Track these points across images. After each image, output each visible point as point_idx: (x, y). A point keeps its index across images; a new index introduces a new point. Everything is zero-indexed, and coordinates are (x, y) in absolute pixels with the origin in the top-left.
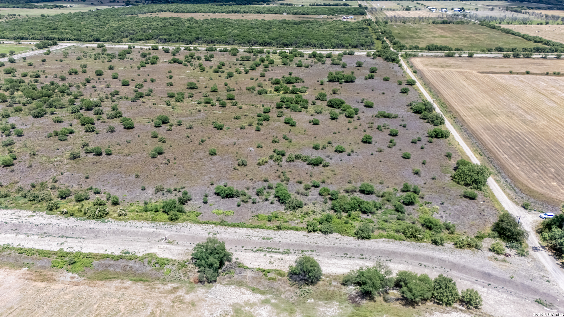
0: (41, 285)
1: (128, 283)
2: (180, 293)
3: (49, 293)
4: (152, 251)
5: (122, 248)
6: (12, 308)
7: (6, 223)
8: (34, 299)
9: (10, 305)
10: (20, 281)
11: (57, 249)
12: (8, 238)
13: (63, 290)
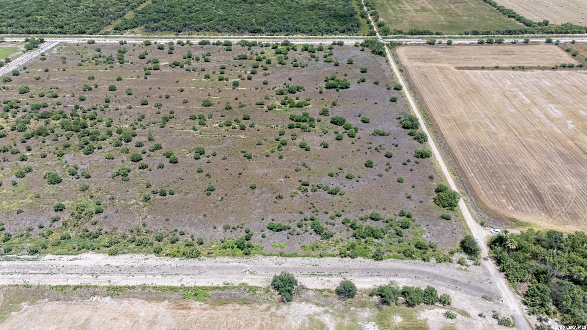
0: (183, 312)
1: (238, 306)
2: (273, 310)
3: (192, 317)
5: (222, 280)
7: (132, 266)
8: (184, 322)
9: (172, 328)
10: (168, 310)
11: (179, 285)
13: (199, 314)
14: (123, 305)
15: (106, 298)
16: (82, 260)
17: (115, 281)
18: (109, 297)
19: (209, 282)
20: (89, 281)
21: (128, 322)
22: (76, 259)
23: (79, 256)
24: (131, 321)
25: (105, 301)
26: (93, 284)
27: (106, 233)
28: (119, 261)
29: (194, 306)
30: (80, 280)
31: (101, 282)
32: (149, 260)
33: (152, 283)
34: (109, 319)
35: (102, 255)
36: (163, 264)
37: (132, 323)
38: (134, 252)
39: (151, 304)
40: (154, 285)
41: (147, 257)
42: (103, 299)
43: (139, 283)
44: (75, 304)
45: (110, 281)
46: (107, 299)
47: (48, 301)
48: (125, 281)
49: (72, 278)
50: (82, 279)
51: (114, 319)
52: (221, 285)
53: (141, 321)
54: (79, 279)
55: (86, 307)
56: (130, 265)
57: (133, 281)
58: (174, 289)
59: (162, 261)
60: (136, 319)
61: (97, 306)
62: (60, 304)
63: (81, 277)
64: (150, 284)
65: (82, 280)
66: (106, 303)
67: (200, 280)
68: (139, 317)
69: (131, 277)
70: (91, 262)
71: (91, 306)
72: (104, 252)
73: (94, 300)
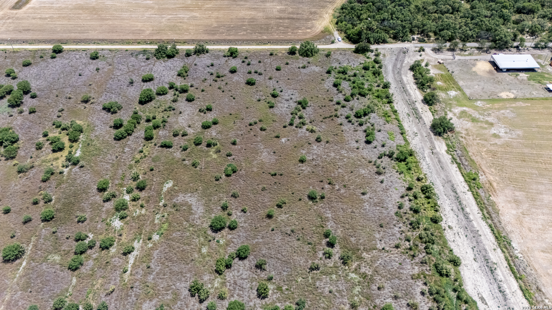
0: (495, 184)
1: (470, 154)
2: (464, 135)
3: (497, 178)
4: (445, 153)
5: (450, 165)
6: (514, 187)
7: (466, 236)
8: (503, 182)
9: (513, 188)
10: (499, 195)
11: (470, 193)
12: (478, 223)
13: (491, 175)
14: (513, 229)
15: (514, 246)
16: (481, 290)
17: (492, 245)
18: (512, 243)
19: (456, 173)
20: (504, 269)
21: (527, 220)
22: (482, 299)
23: (476, 298)
24: (524, 218)
25: (517, 245)
26: (505, 264)
27: (425, 284)
28: (464, 252)
29: (485, 179)
30: (507, 278)
31: (499, 257)
32: (450, 224)
33: (478, 213)
34: (532, 234)
35: (462, 273)
36: (451, 212)
37: (525, 216)
38: (445, 242)
39: (500, 208)
40: (479, 211)
41: (447, 228)
42: (515, 248)
43: (483, 224)
44: (536, 270)
45: (495, 250)
46: (514, 244)
47: (547, 298)
48: (487, 236)
49: (510, 288)
50: (505, 277)
51: (530, 230)
52: (455, 165)
53: (521, 211)
54: (507, 280)
55: (532, 259)
56: (466, 239)
57: (484, 229)
58: (476, 196)
59: (447, 213)
60: (521, 215)
61: (526, 249)
62: (543, 285)
63: (503, 279)
64: (480, 215)
65: (507, 276)
66: (519, 243)
67: (457, 180)
68: (517, 213)
69: (480, 233)
70: (479, 279)
71: (529, 255)
72: (458, 273)
73: (521, 255)
